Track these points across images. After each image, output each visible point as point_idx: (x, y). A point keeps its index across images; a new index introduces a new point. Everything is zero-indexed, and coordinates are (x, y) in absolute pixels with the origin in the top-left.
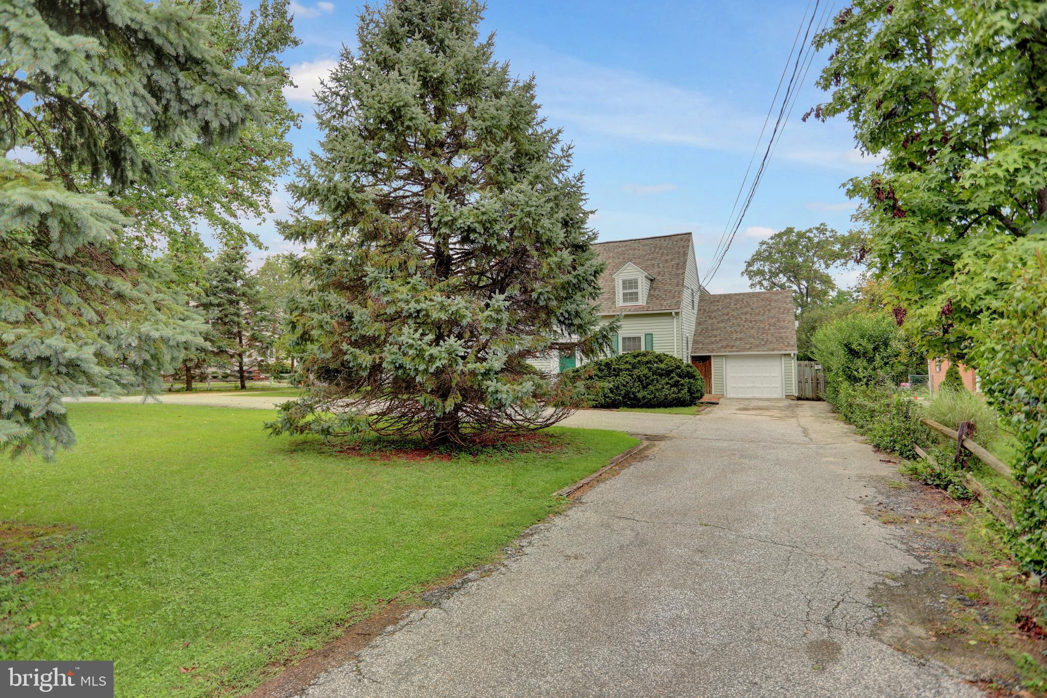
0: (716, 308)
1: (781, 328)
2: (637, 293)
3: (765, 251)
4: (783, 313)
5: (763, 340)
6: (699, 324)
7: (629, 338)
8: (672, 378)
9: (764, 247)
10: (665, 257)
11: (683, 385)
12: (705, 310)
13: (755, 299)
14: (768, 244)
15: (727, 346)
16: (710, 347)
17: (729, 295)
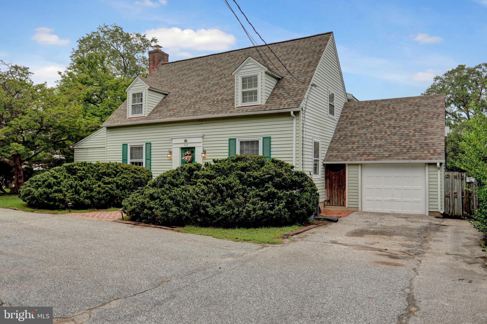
0: (359, 114)
1: (428, 134)
2: (256, 92)
3: (439, 85)
4: (432, 118)
5: (405, 147)
6: (338, 130)
7: (247, 142)
8: (267, 188)
9: (438, 81)
10: (300, 57)
11: (281, 198)
12: (347, 117)
13: (402, 105)
14: (441, 79)
15: (364, 154)
16: (345, 155)
17: (375, 101)
